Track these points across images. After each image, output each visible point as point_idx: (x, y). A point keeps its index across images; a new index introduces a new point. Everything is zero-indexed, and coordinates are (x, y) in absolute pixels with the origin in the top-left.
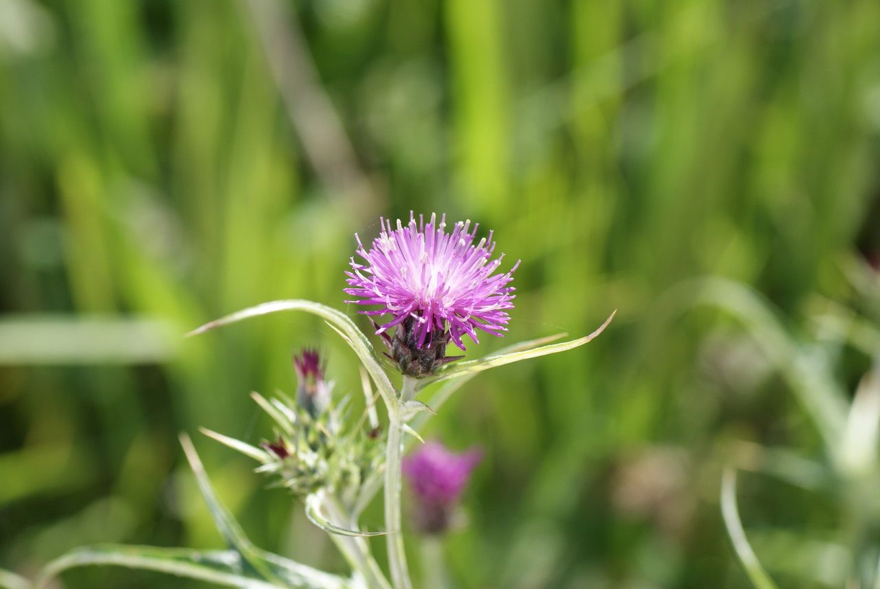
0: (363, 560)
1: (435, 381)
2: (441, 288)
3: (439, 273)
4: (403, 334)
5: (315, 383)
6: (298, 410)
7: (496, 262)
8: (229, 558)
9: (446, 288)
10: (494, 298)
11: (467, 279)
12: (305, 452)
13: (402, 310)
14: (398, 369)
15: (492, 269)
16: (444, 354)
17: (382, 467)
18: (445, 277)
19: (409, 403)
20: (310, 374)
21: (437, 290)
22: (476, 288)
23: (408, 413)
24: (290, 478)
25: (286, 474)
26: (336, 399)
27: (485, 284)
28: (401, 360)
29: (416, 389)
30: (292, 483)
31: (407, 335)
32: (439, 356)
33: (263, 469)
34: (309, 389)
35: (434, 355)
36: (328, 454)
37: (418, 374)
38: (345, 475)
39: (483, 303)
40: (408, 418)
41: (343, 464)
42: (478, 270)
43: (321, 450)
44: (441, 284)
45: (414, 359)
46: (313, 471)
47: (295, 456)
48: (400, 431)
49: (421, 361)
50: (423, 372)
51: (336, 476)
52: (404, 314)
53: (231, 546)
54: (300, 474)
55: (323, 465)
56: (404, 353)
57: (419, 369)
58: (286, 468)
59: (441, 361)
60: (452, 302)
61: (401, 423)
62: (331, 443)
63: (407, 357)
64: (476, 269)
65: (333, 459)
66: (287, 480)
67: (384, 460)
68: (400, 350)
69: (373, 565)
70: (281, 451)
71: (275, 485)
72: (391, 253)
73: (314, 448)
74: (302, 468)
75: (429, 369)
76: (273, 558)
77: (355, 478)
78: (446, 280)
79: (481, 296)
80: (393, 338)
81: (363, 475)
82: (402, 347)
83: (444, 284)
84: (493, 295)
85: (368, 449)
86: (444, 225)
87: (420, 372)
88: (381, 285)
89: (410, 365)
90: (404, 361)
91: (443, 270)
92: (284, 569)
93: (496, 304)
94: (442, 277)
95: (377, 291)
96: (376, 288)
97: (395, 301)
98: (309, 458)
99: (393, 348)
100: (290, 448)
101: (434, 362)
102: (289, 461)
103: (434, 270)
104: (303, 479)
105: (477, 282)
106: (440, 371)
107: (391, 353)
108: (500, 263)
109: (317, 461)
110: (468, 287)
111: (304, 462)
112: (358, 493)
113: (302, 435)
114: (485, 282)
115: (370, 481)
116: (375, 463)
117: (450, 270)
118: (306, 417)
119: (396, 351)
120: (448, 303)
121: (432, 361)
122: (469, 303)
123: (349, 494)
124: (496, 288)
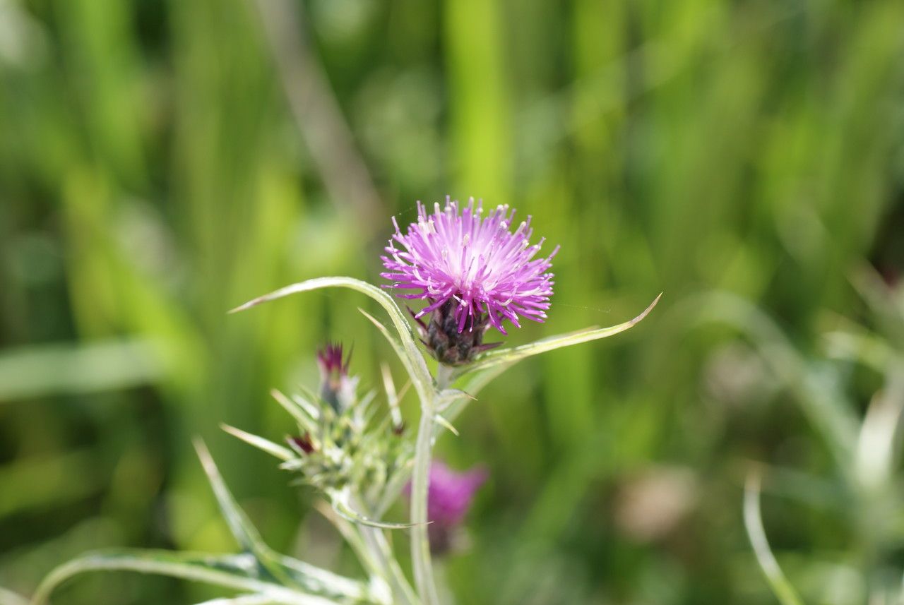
0: (384, 561)
1: (470, 369)
2: (482, 272)
3: (480, 256)
4: (440, 321)
5: (339, 378)
6: (322, 407)
7: (536, 247)
8: (245, 562)
9: (486, 272)
10: (534, 284)
11: (507, 264)
12: (330, 448)
13: (441, 294)
14: (433, 356)
15: (532, 254)
16: (481, 341)
17: (410, 463)
18: (486, 260)
19: (444, 392)
20: (335, 370)
21: (478, 273)
22: (517, 272)
23: (443, 402)
24: (315, 474)
25: (310, 471)
26: (361, 395)
27: (526, 268)
28: (438, 347)
29: (451, 379)
30: (317, 479)
31: (444, 322)
32: (476, 344)
33: (285, 466)
34: (333, 384)
35: (471, 342)
36: (353, 451)
37: (454, 362)
38: (370, 474)
39: (523, 287)
40: (441, 408)
41: (368, 461)
42: (520, 253)
43: (346, 447)
44: (482, 267)
45: (451, 345)
46: (338, 468)
47: (321, 452)
48: (433, 422)
49: (458, 348)
50: (460, 360)
51: (360, 475)
52: (442, 298)
53: (247, 550)
54: (325, 470)
55: (348, 462)
56: (441, 340)
57: (456, 356)
58: (311, 464)
59: (477, 348)
60: (493, 285)
61: (435, 413)
62: (355, 439)
63: (443, 344)
64: (517, 253)
65: (358, 456)
66: (312, 477)
67: (412, 455)
68: (437, 336)
69: (395, 568)
70: (307, 447)
71: (297, 482)
72: (430, 236)
73: (339, 444)
74: (327, 464)
75: (466, 357)
76: (290, 562)
77: (380, 476)
78: (487, 263)
79: (523, 280)
80: (430, 325)
81: (390, 471)
82: (440, 333)
83: (485, 267)
84: (533, 280)
85: (393, 446)
86: (481, 210)
87: (456, 359)
88: (421, 269)
89: (447, 352)
90: (441, 348)
91: (486, 252)
92: (301, 574)
93: (538, 288)
94: (483, 259)
95: (417, 274)
96: (417, 271)
97: (435, 285)
98: (335, 455)
99: (430, 335)
100: (316, 444)
101: (471, 350)
102: (314, 457)
103: (474, 253)
104: (328, 476)
105: (518, 265)
106: (475, 360)
107: (426, 340)
108: (540, 248)
109: (342, 458)
110: (508, 271)
111: (330, 459)
112: (382, 493)
113: (327, 430)
114: (526, 266)
115: (396, 479)
116: (400, 461)
117: (493, 253)
118: (330, 413)
119: (432, 338)
120: (488, 287)
121: (469, 348)
122: (511, 287)
123: (373, 492)
124: (537, 271)
